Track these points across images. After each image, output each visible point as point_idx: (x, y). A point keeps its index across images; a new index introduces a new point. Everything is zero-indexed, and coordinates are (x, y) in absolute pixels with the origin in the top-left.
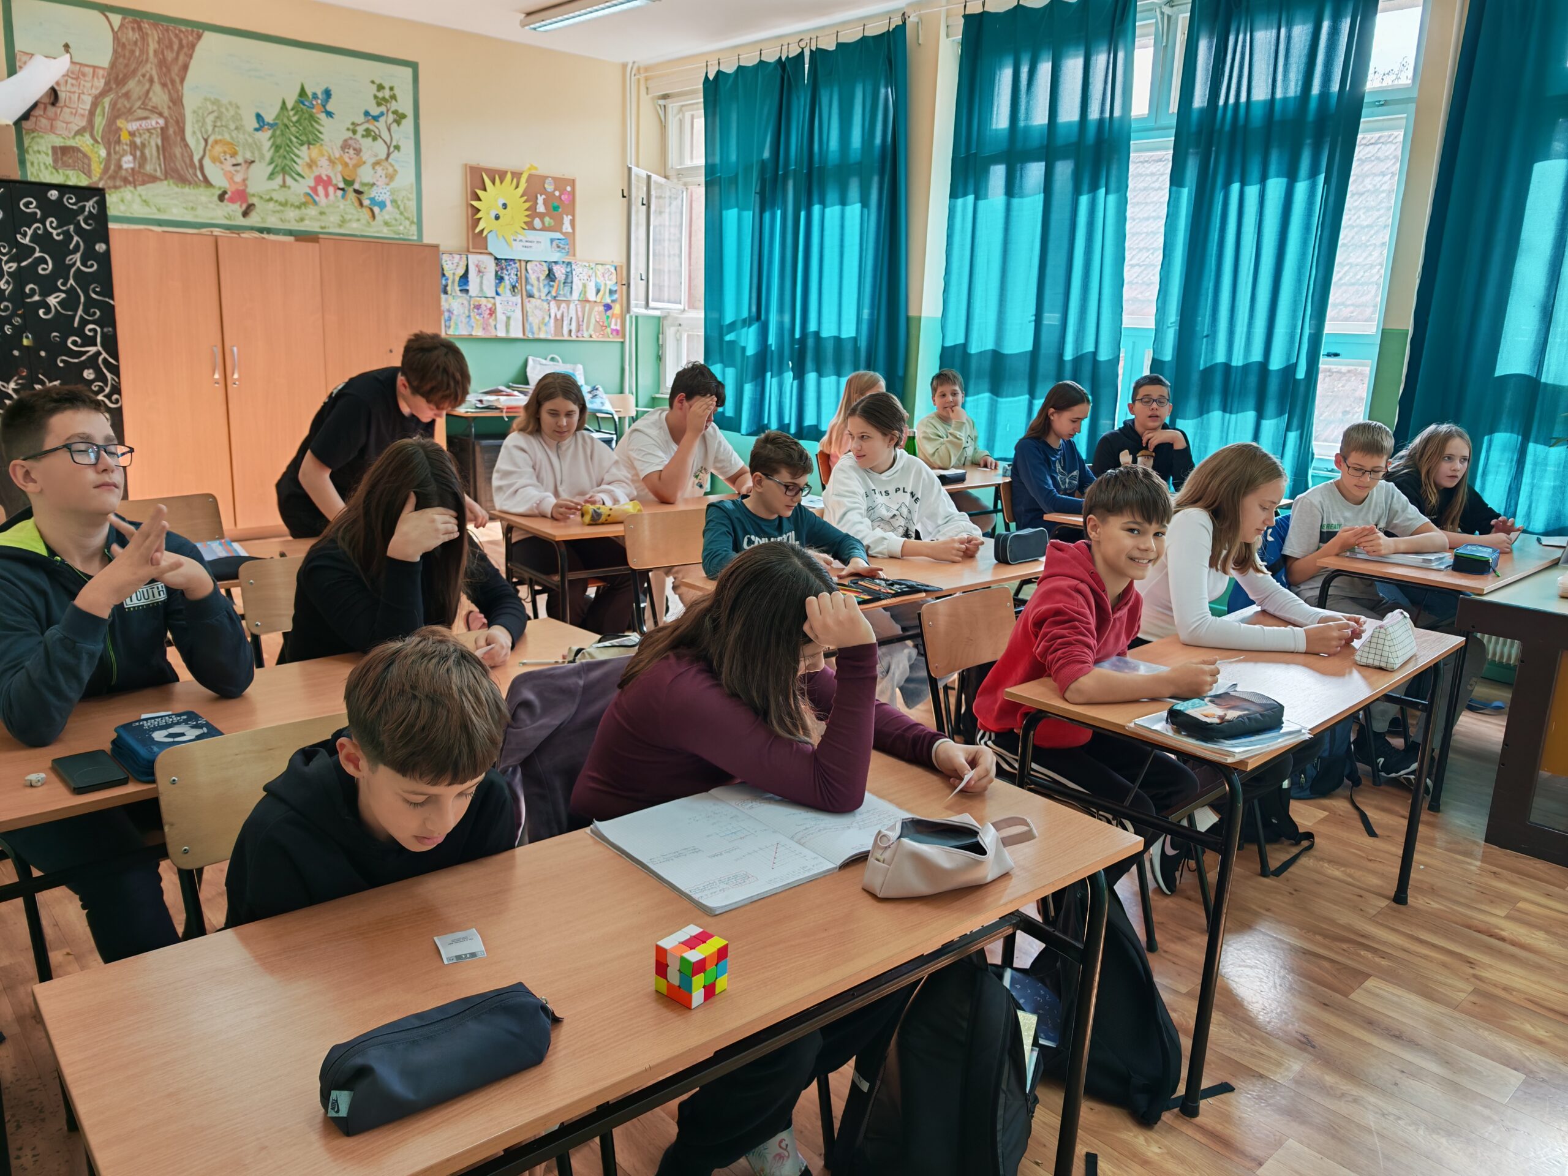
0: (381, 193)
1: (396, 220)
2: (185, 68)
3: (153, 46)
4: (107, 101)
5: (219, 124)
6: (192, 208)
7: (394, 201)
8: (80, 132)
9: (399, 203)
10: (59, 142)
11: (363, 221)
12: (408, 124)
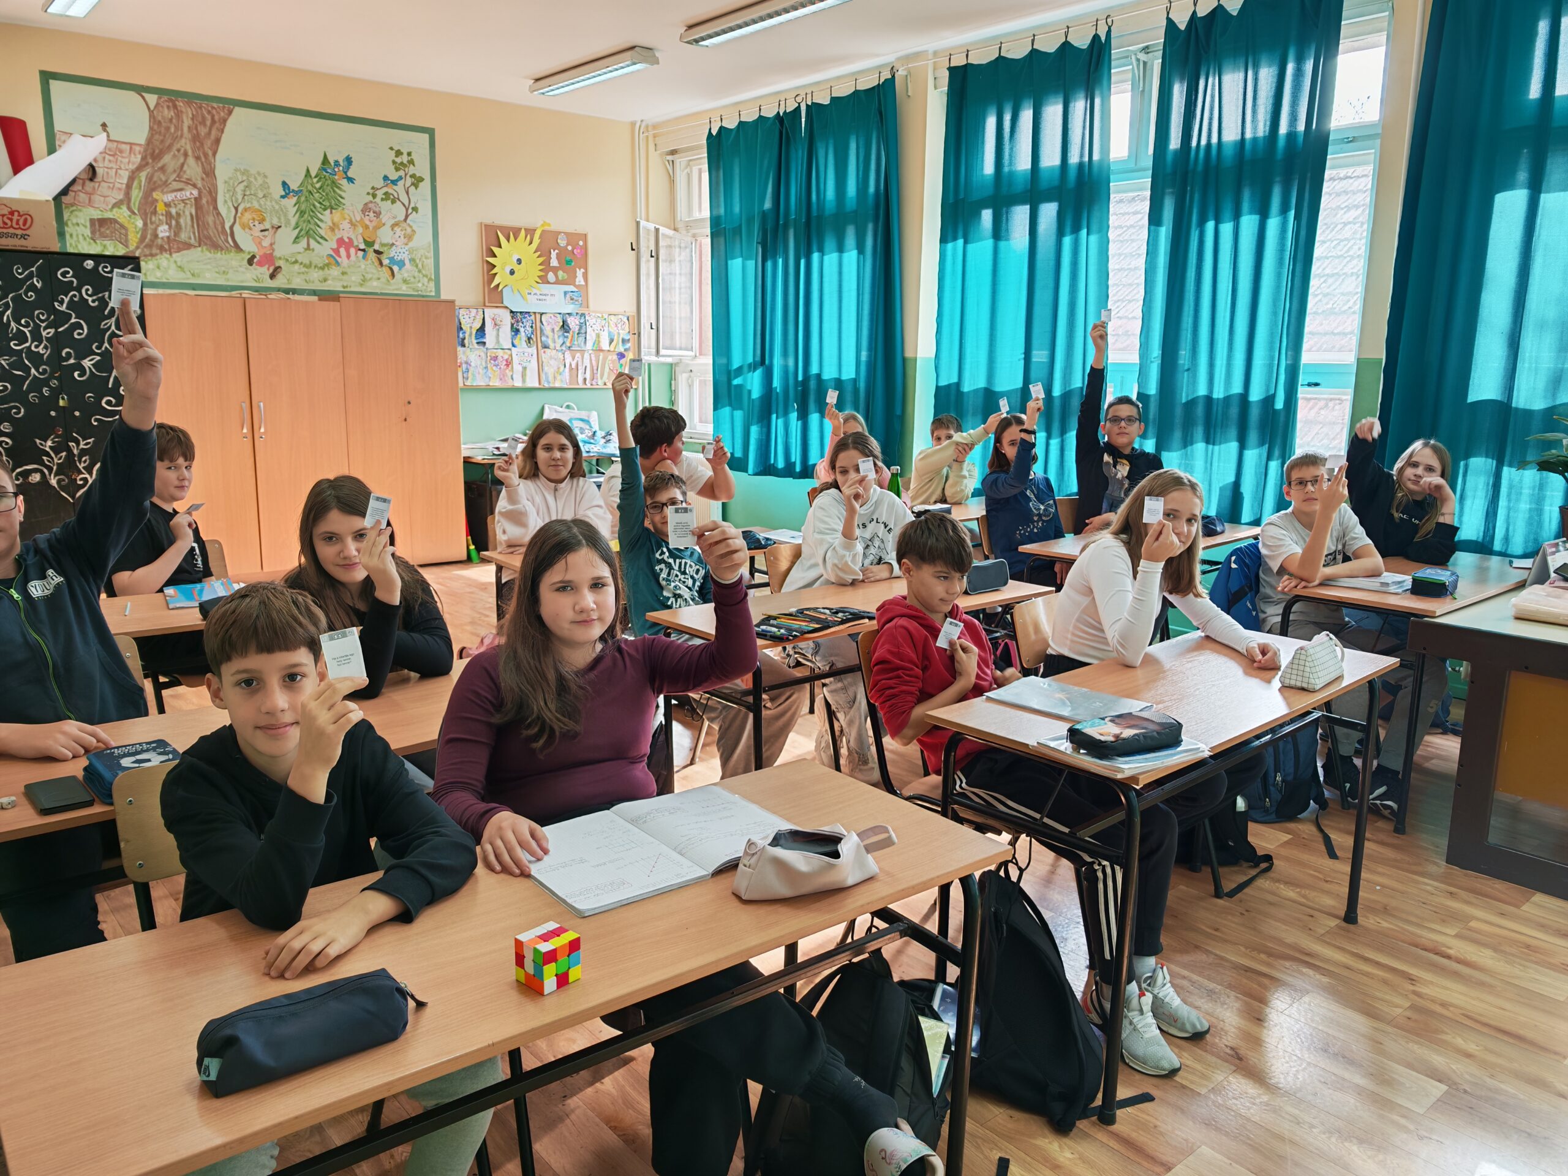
0: (400, 252)
1: (414, 278)
2: (217, 141)
3: (187, 122)
4: (143, 175)
5: (248, 193)
6: (224, 272)
7: (412, 260)
8: (118, 205)
9: (418, 261)
10: (97, 214)
11: (383, 280)
12: (426, 186)
